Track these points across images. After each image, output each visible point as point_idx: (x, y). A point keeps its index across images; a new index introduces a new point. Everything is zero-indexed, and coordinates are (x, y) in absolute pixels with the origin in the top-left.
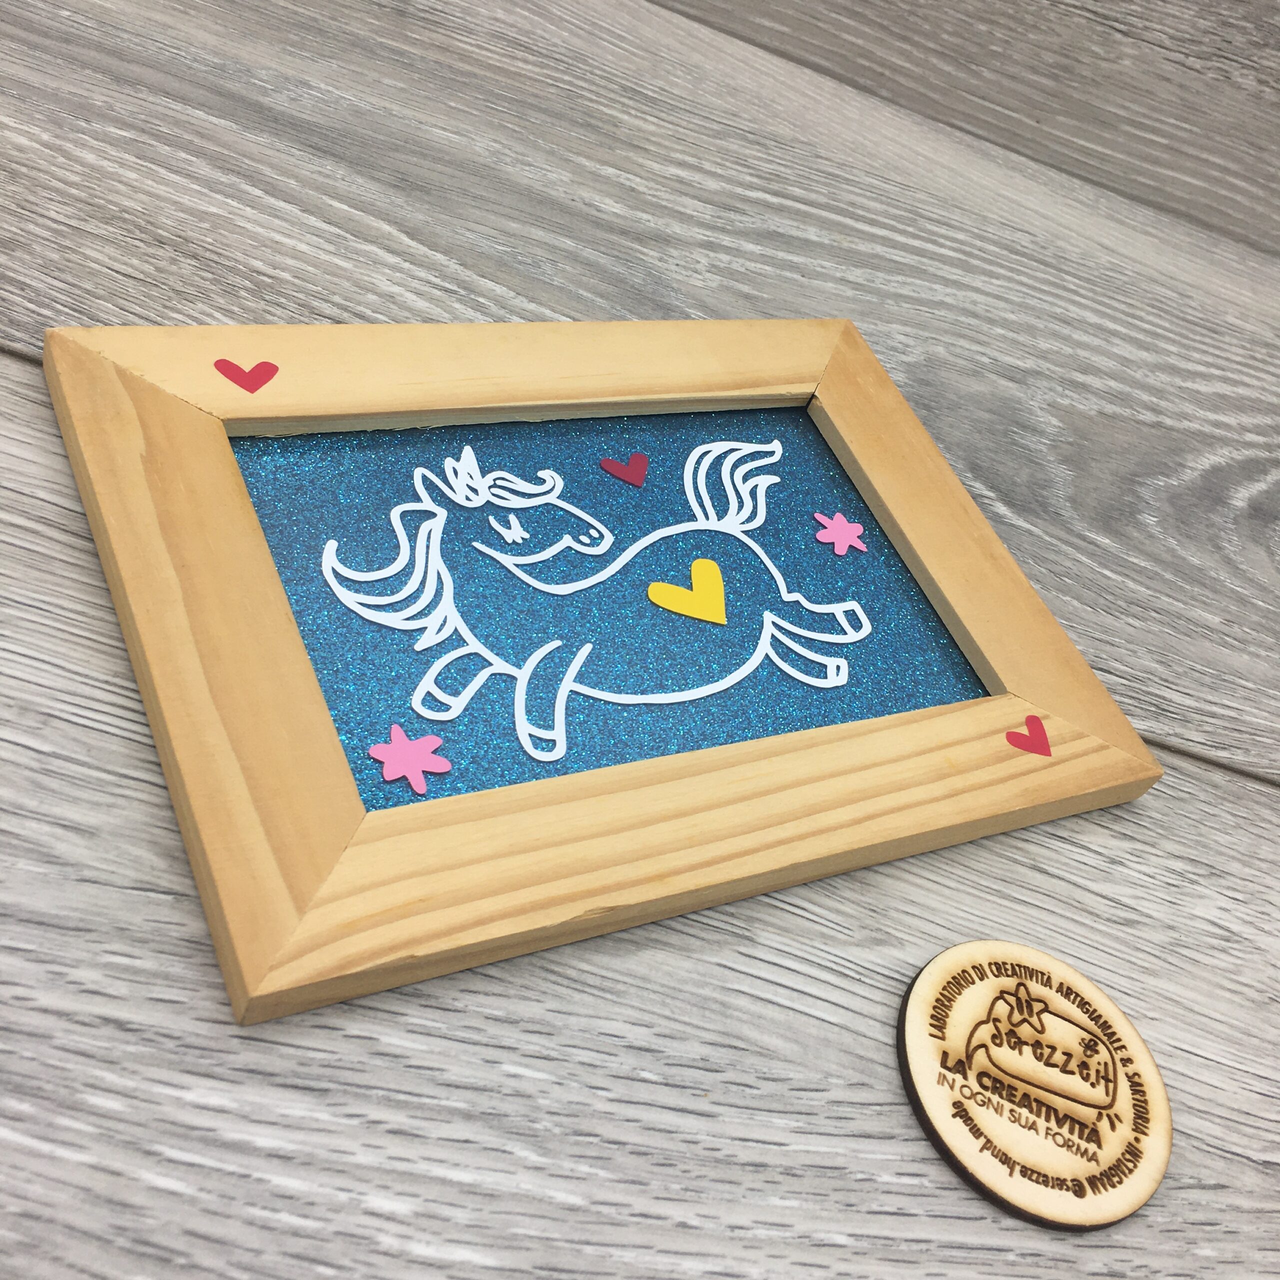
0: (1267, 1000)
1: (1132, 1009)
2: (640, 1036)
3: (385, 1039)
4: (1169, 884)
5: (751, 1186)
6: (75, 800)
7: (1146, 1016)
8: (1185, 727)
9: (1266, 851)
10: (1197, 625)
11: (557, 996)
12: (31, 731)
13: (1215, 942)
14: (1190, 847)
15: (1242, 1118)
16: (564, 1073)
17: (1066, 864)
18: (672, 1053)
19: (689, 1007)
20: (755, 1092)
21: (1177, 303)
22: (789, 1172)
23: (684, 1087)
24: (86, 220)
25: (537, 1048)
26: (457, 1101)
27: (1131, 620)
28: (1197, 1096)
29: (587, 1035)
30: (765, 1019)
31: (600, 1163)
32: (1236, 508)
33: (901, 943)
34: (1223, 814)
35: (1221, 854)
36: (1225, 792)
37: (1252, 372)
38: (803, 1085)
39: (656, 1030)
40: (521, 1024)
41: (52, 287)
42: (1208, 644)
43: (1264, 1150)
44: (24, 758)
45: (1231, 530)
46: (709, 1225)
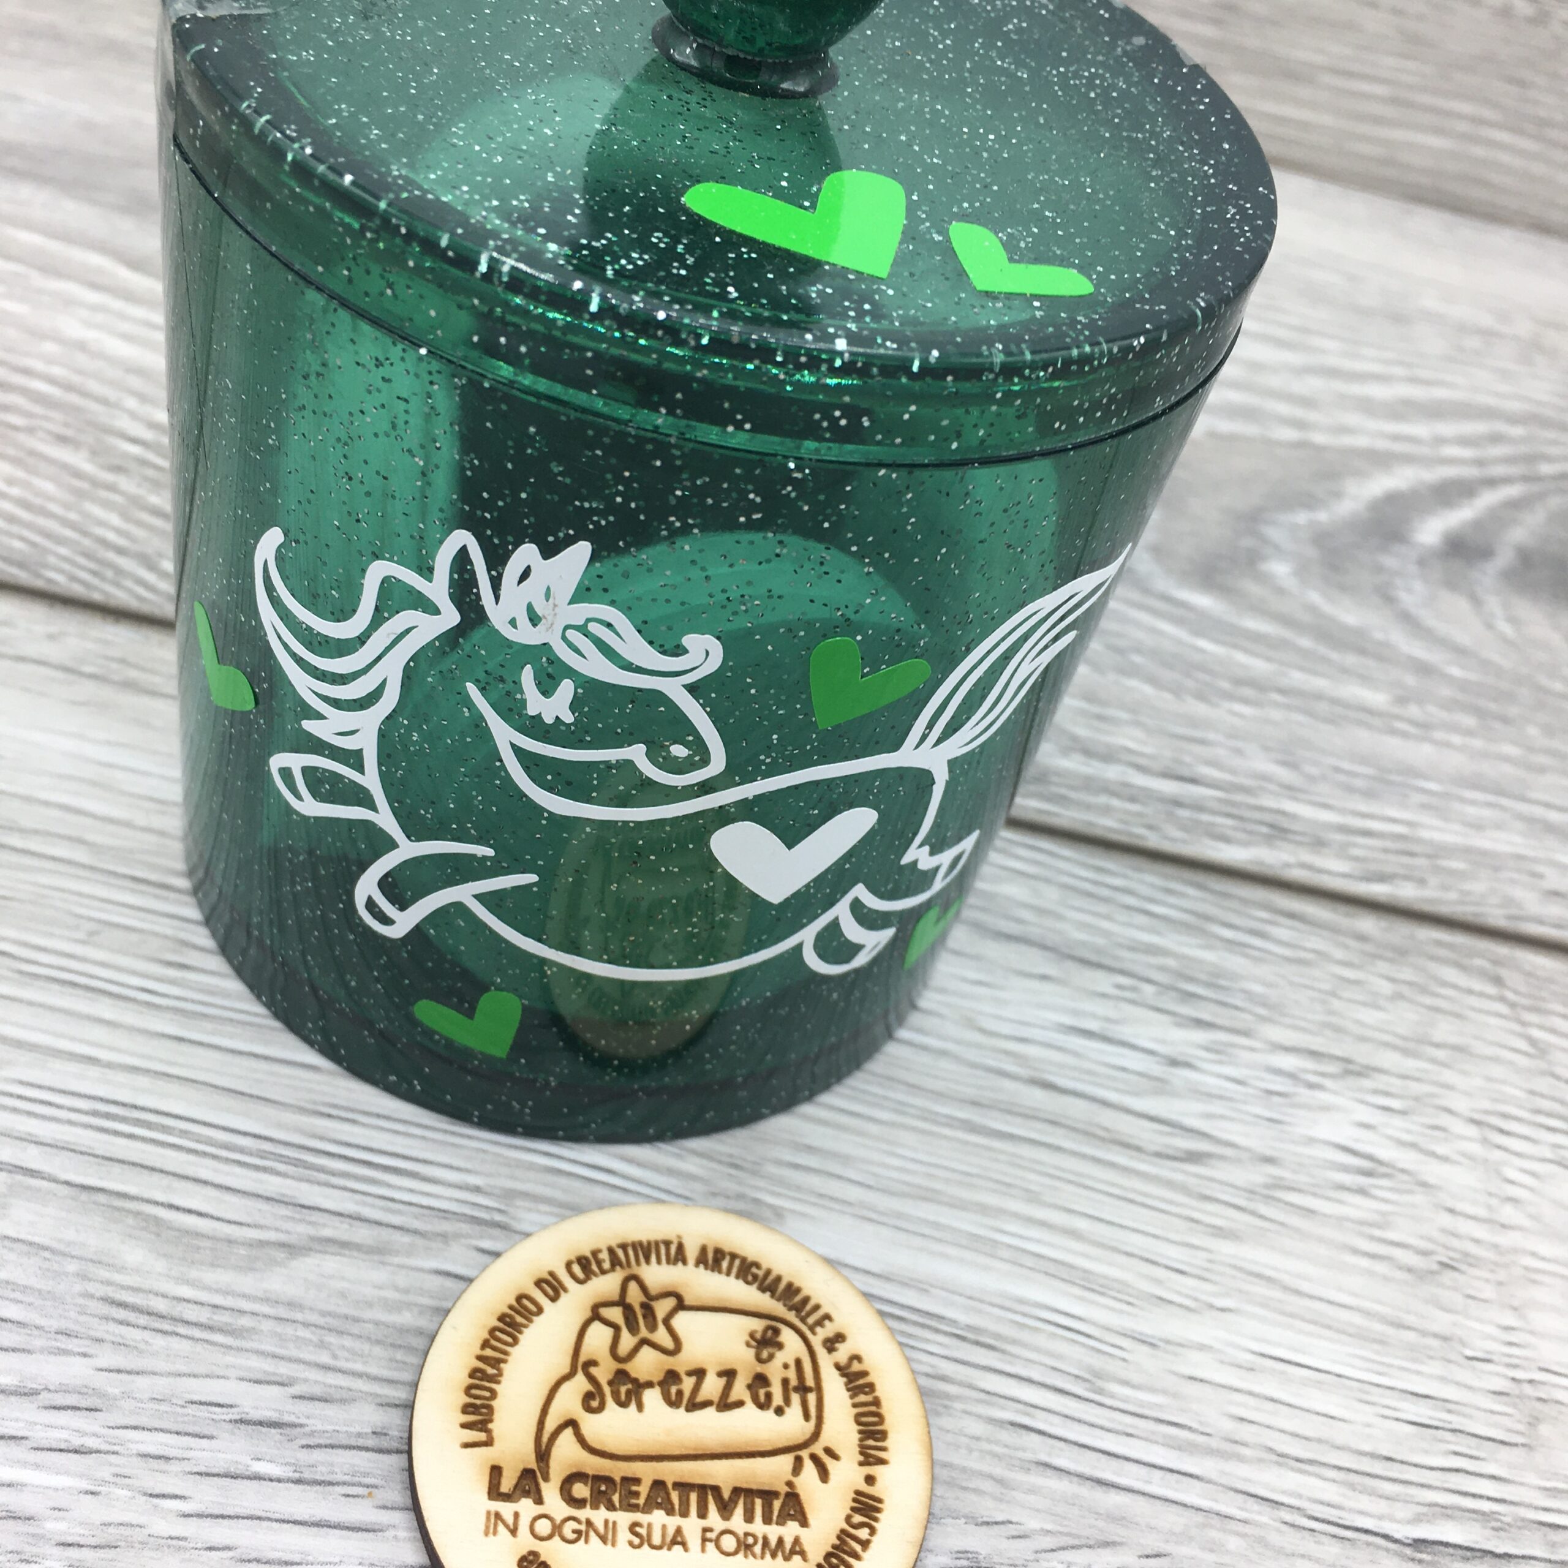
0: (1435, 1267)
1: (1188, 1296)
2: (264, 1402)
4: (1270, 1093)
7: (1211, 1306)
8: (1315, 852)
9: (1444, 1030)
10: (1348, 707)
11: (120, 1345)
13: (1345, 1178)
14: (1311, 1032)
15: (1378, 1468)
16: (106, 1473)
17: (1089, 1072)
18: (320, 1427)
19: (366, 1347)
23: (331, 1483)
25: (64, 1435)
27: (1238, 707)
28: (1297, 1436)
29: (163, 1407)
32: (1422, 546)
34: (1374, 979)
35: (1363, 1039)
39: (296, 1390)
40: (44, 1395)
43: (1417, 1520)
45: (1413, 574)
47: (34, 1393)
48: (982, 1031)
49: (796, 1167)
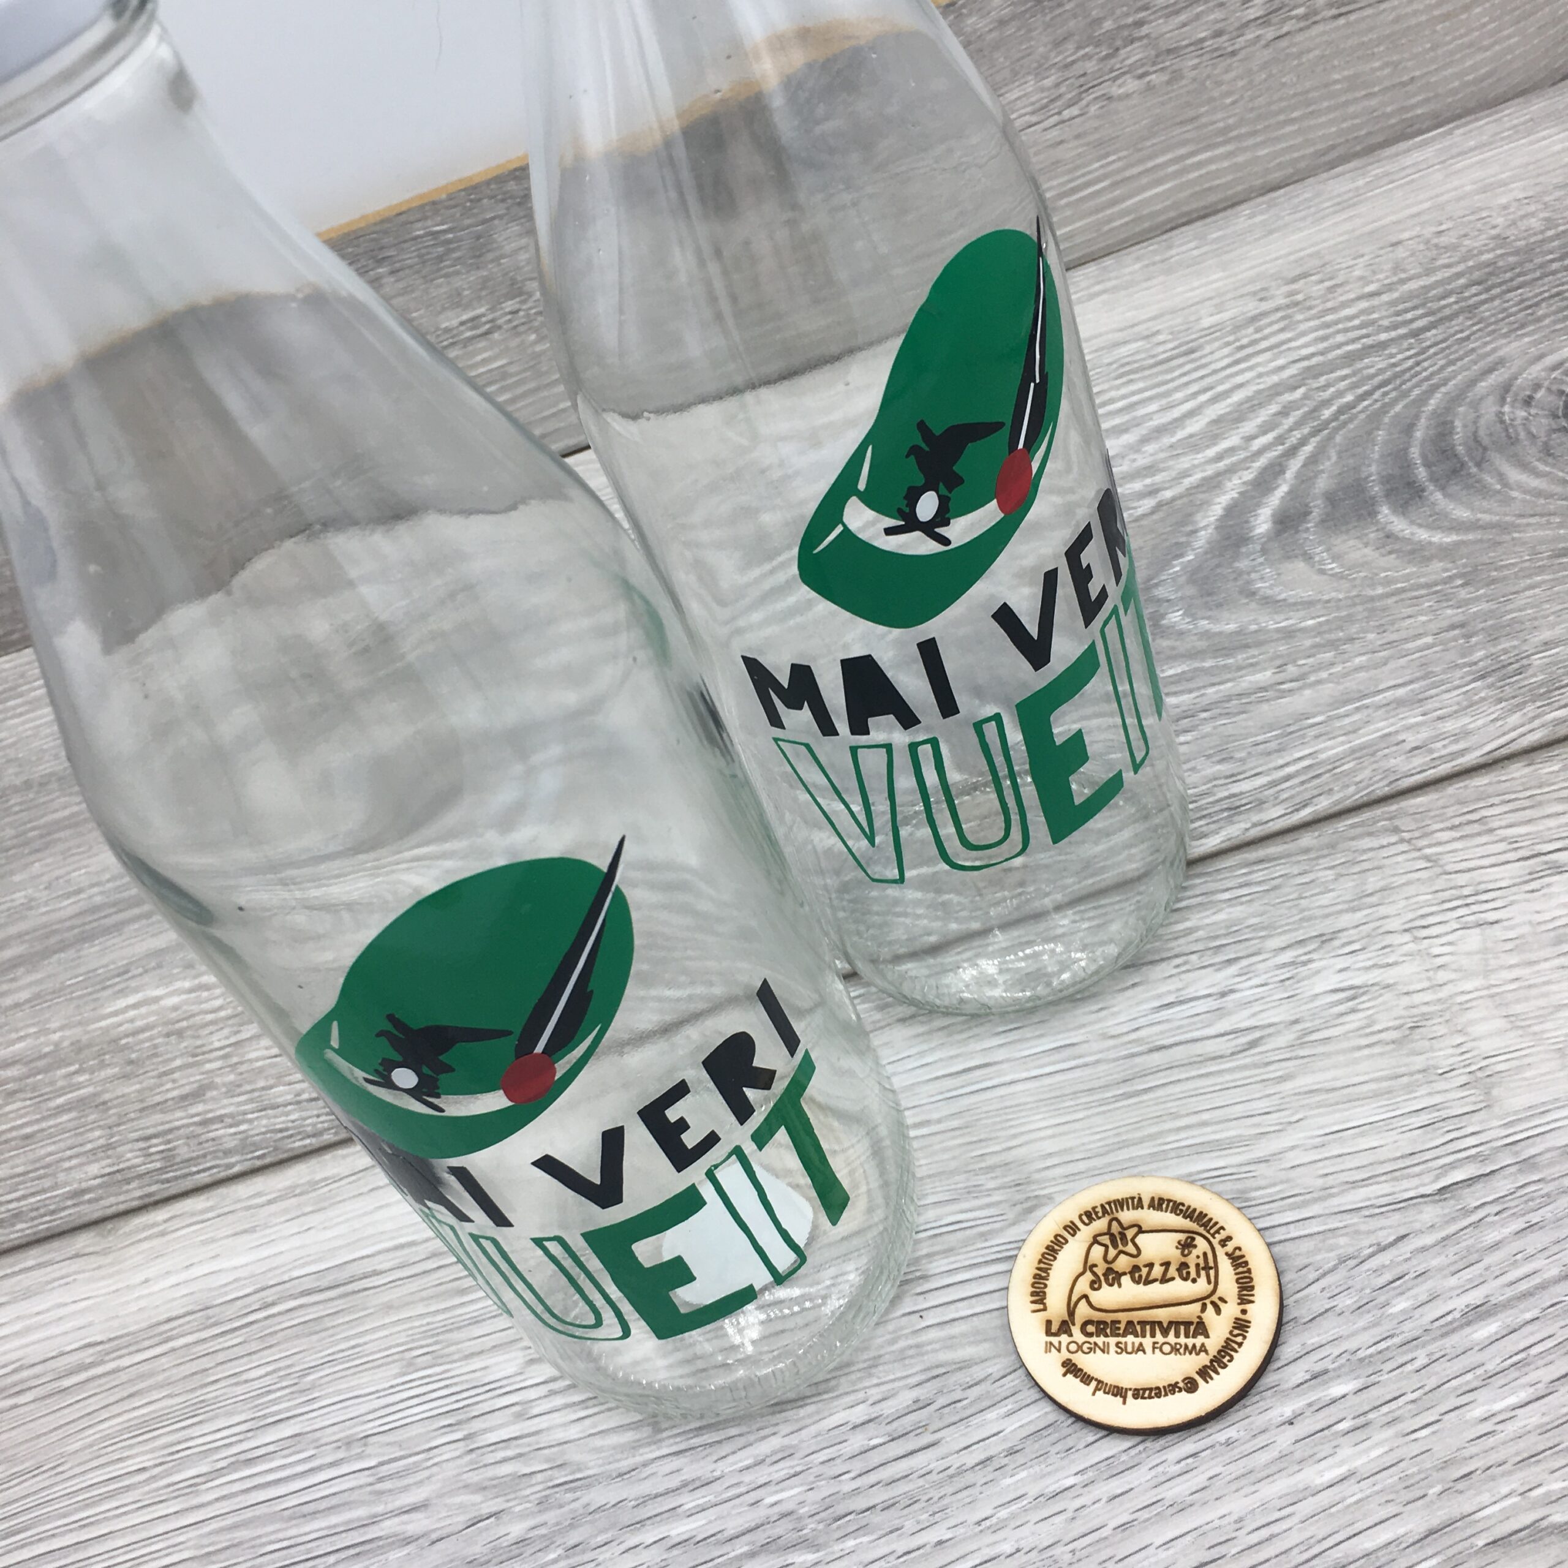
0: (1407, 1032)
1: (1277, 1124)
2: (859, 1414)
3: (673, 1533)
4: (1284, 981)
5: (984, 1480)
6: (406, 1489)
7: (1290, 1123)
8: (1261, 811)
9: (1373, 882)
10: (1249, 694)
11: (786, 1421)
12: (360, 1457)
13: (1342, 1008)
14: (1296, 930)
15: (1408, 1162)
16: (812, 1478)
17: (1179, 1028)
18: (888, 1412)
19: (892, 1365)
20: (965, 1402)
21: (1147, 350)
22: (1012, 1452)
23: (905, 1434)
24: (238, 1032)
25: (784, 1472)
26: (741, 1548)
28: (1358, 1168)
29: (818, 1439)
30: (953, 1337)
31: (861, 1532)
32: (1262, 535)
33: (1050, 1198)
34: (1321, 874)
35: (1327, 916)
36: (1318, 850)
37: (1243, 366)
38: (1001, 1374)
39: (870, 1402)
40: (767, 1460)
41: (239, 1104)
42: (1265, 707)
43: (1437, 1178)
44: (363, 1479)
45: (1261, 564)
46: (961, 1530)
47: (764, 1460)
48: (1113, 1037)
49: (1048, 1168)
